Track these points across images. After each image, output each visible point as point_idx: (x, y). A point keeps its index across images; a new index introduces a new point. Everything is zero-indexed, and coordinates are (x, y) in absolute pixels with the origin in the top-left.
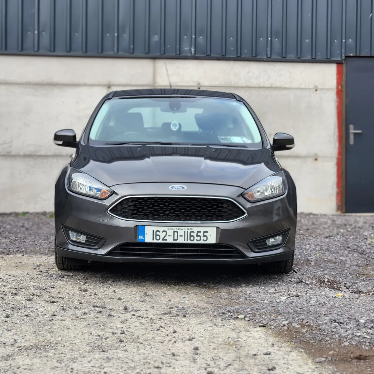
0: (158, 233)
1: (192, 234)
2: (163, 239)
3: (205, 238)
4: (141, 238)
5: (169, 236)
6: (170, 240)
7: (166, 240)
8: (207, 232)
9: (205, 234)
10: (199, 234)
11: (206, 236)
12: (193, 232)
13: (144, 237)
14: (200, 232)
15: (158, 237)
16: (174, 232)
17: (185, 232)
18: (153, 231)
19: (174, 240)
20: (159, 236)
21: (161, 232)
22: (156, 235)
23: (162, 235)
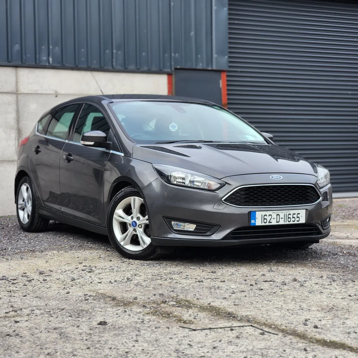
0: (265, 217)
1: (289, 216)
2: (269, 222)
3: (298, 219)
4: (253, 222)
5: (273, 219)
6: (274, 223)
7: (271, 222)
8: (299, 214)
9: (298, 216)
10: (294, 216)
11: (299, 217)
12: (290, 214)
13: (255, 221)
14: (295, 214)
15: (265, 221)
16: (277, 215)
17: (285, 214)
18: (262, 215)
19: (277, 222)
20: (266, 219)
21: (268, 215)
22: (264, 219)
23: (268, 218)
